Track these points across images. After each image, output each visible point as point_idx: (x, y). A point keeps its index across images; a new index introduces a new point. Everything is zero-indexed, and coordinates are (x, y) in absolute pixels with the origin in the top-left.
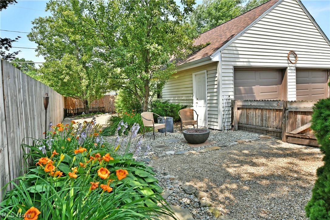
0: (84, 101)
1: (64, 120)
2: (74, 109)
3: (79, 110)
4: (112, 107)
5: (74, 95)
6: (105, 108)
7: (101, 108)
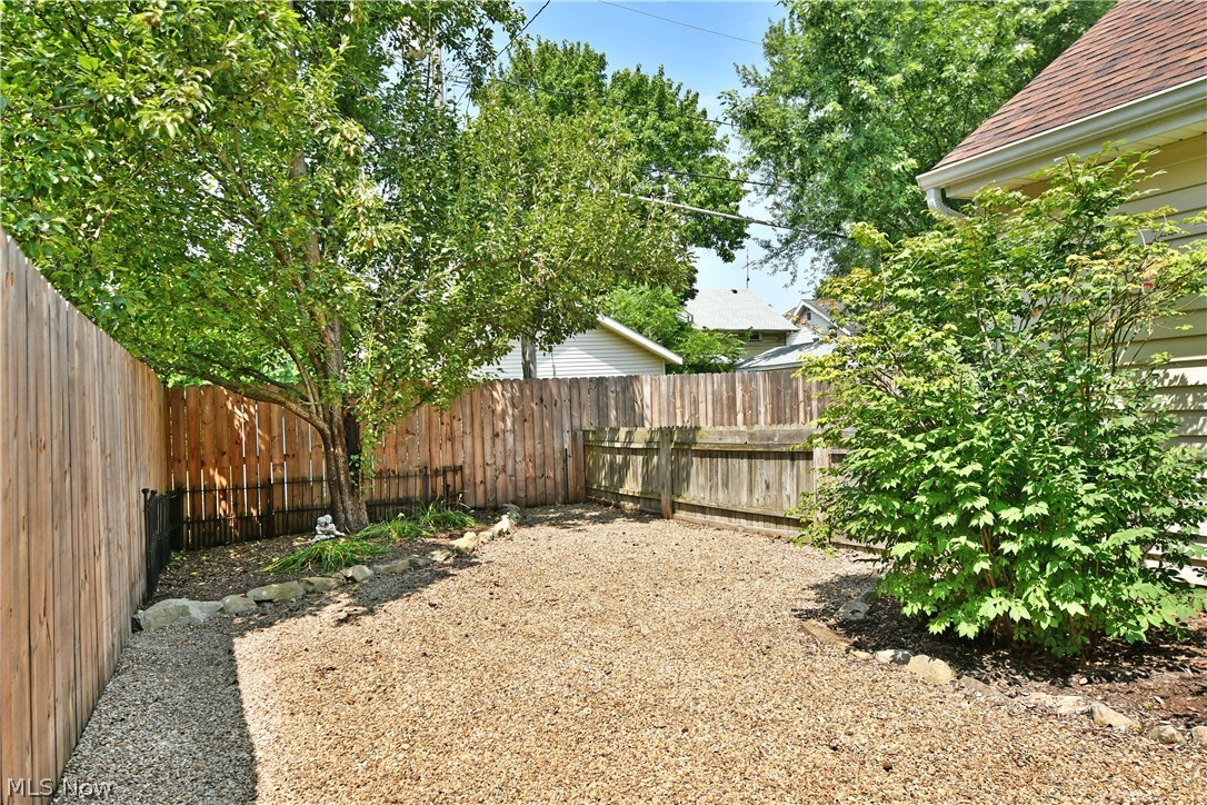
0: (329, 420)
1: (137, 626)
2: (237, 488)
3: (276, 492)
4: (510, 463)
5: (246, 372)
6: (467, 471)
7: (436, 473)
